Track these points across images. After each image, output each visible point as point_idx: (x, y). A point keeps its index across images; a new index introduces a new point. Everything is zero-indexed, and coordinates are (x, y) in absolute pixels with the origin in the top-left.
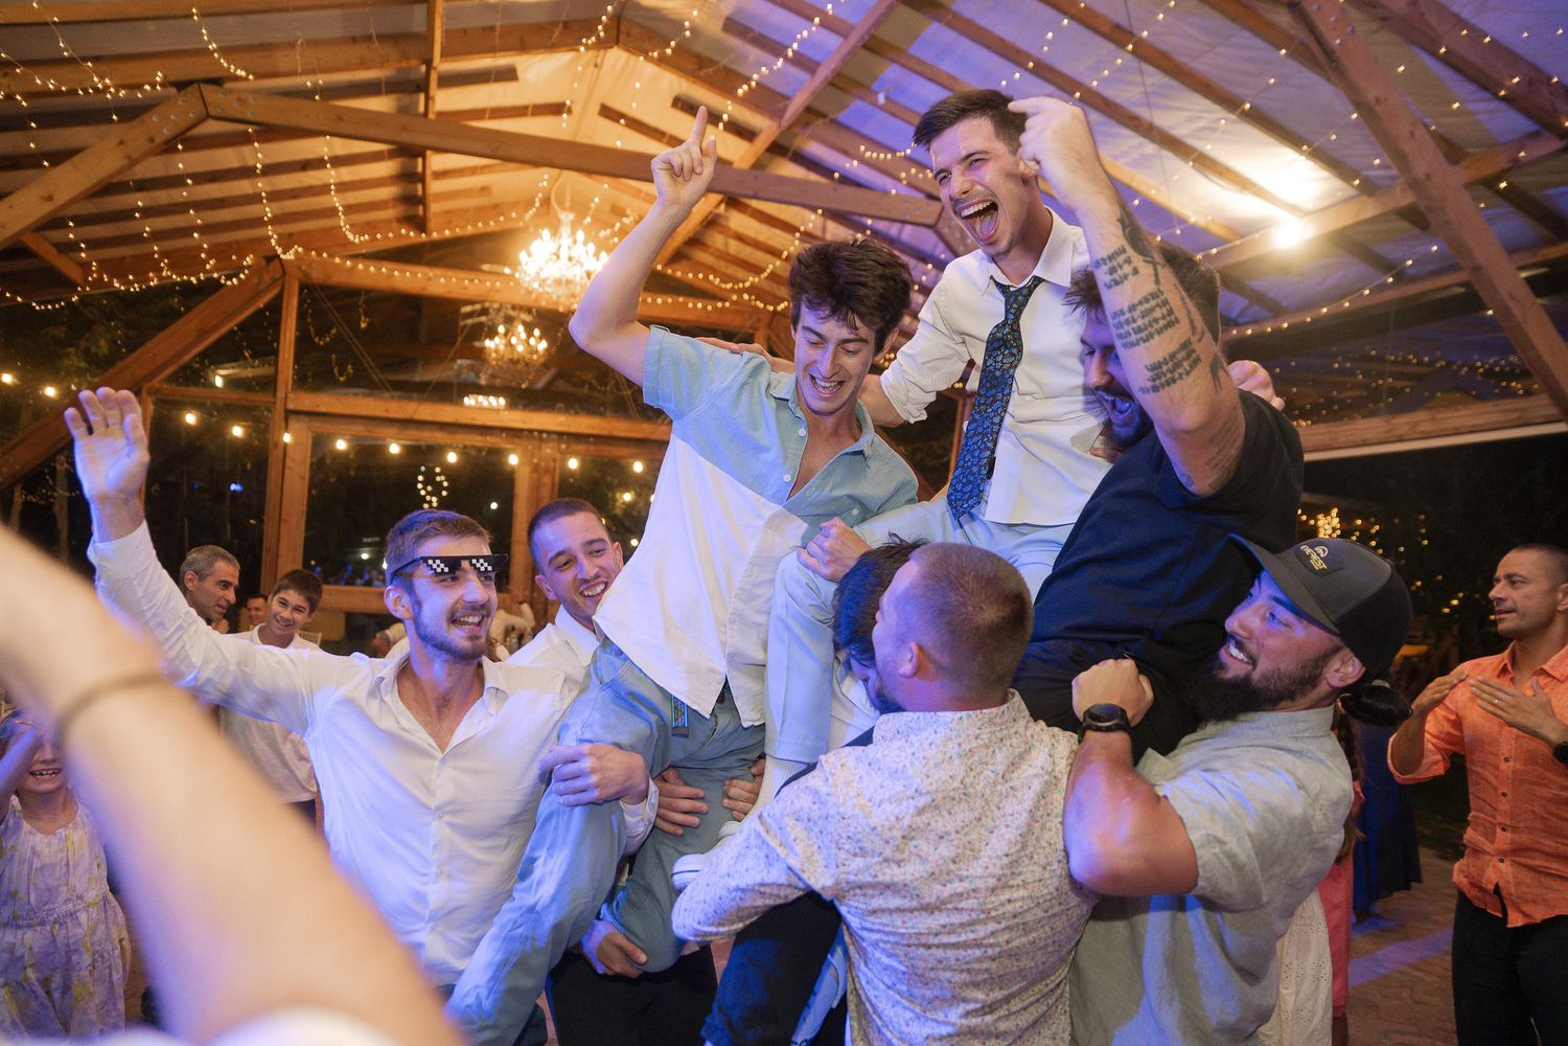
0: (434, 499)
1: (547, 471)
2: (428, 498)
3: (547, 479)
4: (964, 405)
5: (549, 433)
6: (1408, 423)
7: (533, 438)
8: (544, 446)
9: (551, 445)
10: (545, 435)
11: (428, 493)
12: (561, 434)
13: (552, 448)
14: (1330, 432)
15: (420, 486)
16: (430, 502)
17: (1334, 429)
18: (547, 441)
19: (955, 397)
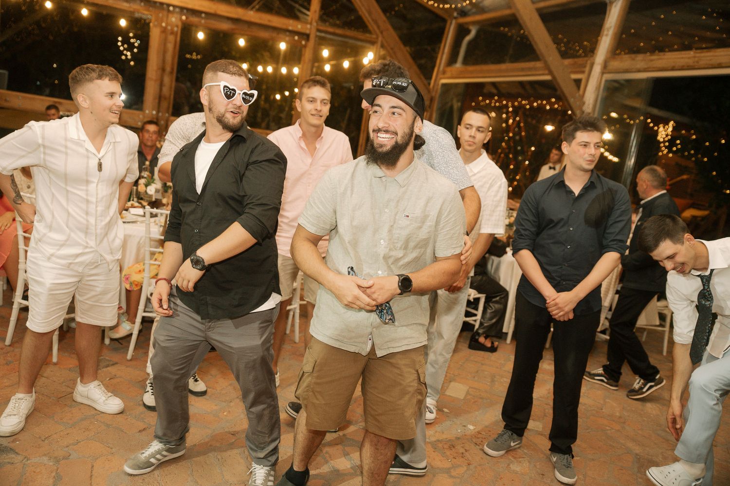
0: (129, 54)
1: (172, 33)
2: (125, 52)
3: (171, 38)
4: (451, 23)
5: (174, 6)
7: (163, 9)
8: (170, 15)
9: (175, 15)
10: (171, 8)
11: (125, 49)
12: (182, 9)
13: (176, 18)
14: (695, 57)
15: (119, 44)
16: (126, 56)
17: (698, 55)
18: (173, 12)
19: (445, 16)
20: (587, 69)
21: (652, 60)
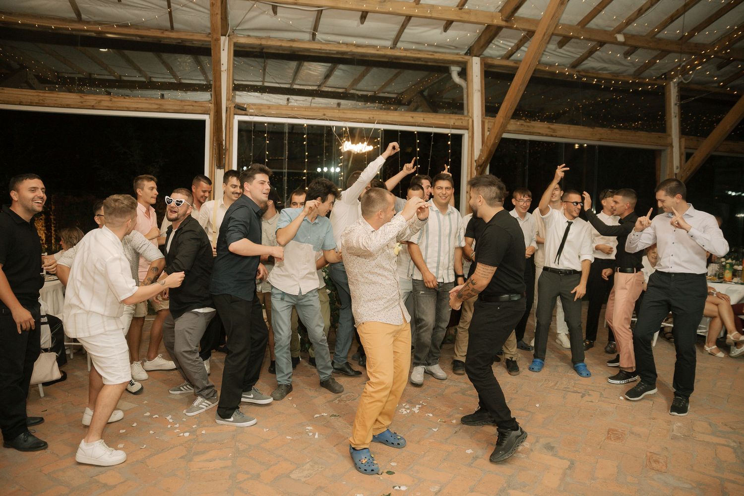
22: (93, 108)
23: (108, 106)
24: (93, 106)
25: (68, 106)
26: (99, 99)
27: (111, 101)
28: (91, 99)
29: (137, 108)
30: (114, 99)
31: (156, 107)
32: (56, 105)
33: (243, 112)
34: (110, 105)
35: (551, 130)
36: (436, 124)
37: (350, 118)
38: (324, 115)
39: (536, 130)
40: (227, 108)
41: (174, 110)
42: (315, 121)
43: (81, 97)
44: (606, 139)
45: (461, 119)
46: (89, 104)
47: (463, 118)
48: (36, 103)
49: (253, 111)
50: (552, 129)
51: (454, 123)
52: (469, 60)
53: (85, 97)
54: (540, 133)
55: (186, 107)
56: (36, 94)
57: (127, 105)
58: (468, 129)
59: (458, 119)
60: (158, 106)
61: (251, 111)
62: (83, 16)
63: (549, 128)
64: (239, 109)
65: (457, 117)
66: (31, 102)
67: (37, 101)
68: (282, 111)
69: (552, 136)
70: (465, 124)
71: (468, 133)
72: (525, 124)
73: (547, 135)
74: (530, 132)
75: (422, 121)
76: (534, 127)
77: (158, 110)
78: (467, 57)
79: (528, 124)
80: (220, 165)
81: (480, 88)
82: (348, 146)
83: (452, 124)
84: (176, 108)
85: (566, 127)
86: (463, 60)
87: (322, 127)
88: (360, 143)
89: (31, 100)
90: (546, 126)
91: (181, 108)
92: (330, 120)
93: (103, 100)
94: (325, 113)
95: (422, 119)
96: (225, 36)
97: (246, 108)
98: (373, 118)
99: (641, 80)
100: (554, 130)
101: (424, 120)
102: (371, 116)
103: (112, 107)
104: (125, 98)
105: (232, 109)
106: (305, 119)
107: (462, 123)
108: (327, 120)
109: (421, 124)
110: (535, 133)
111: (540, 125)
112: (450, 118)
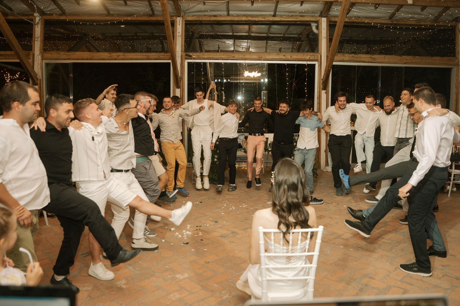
6: (117, 55)
17: (92, 54)
20: (31, 57)
21: (69, 55)
22: (115, 59)
23: (122, 58)
24: (115, 58)
25: (104, 59)
26: (118, 54)
27: (124, 55)
28: (115, 55)
29: (136, 58)
30: (125, 54)
31: (146, 57)
32: (98, 59)
33: (190, 58)
34: (124, 57)
35: (371, 59)
36: (298, 59)
37: (248, 58)
38: (234, 57)
39: (362, 60)
40: (181, 56)
41: (154, 58)
42: (228, 60)
43: (110, 54)
44: (410, 63)
45: (314, 55)
46: (114, 57)
47: (315, 54)
48: (90, 59)
49: (195, 57)
50: (373, 58)
51: (310, 58)
52: (320, 20)
53: (112, 54)
54: (364, 61)
55: (161, 57)
56: (90, 54)
57: (132, 57)
58: (318, 61)
59: (312, 55)
60: (147, 57)
61: (194, 57)
62: (111, 12)
63: (371, 57)
64: (187, 56)
65: (311, 54)
66: (87, 58)
67: (90, 58)
68: (210, 56)
69: (372, 62)
70: (316, 58)
71: (318, 63)
72: (355, 56)
73: (369, 62)
74: (357, 61)
75: (290, 58)
76: (360, 57)
77: (147, 59)
78: (318, 18)
79: (357, 56)
80: (178, 87)
81: (326, 36)
82: (247, 74)
83: (308, 58)
84: (156, 57)
85: (383, 56)
86: (316, 20)
87: (232, 64)
88: (254, 72)
89: (87, 57)
90: (370, 57)
91: (158, 57)
92: (236, 60)
93: (119, 55)
94: (234, 56)
95: (290, 56)
96: (180, 17)
97: (191, 56)
98: (261, 57)
99: (438, 24)
100: (374, 59)
101: (291, 57)
102: (261, 56)
103: (125, 58)
104: (130, 53)
105: (184, 56)
106: (223, 60)
107: (314, 57)
108: (235, 60)
109: (289, 60)
110: (361, 61)
111: (364, 56)
112: (307, 55)
